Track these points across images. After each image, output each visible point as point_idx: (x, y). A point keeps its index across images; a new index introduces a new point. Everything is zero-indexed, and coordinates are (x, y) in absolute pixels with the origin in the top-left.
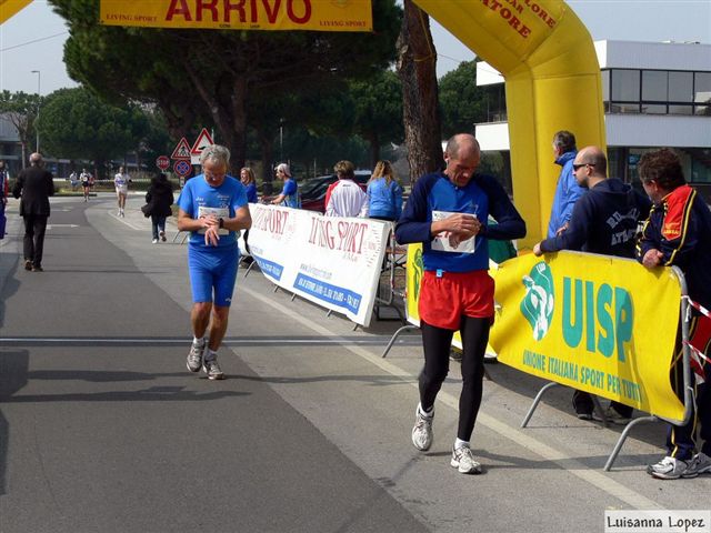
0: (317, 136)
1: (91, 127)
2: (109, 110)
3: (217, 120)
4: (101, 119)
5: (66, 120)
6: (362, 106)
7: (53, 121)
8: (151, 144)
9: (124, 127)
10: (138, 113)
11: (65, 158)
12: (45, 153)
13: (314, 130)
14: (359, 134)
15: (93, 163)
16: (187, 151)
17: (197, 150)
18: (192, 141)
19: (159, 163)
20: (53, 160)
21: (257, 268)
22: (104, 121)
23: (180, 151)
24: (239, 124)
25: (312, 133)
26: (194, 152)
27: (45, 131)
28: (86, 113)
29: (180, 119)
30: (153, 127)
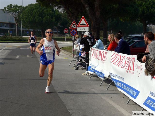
0: (123, 21)
1: (40, 18)
2: (47, 11)
3: (88, 12)
4: (44, 15)
5: (32, 15)
6: (141, 10)
7: (27, 15)
8: (62, 24)
9: (52, 18)
10: (58, 13)
11: (31, 29)
12: (24, 27)
13: (123, 19)
14: (139, 21)
15: (41, 31)
16: (75, 26)
17: (80, 25)
18: (77, 22)
19: (64, 31)
20: (27, 29)
21: (113, 84)
22: (45, 16)
23: (73, 26)
24: (98, 14)
25: (121, 20)
26: (79, 26)
27: (24, 19)
28: (39, 13)
29: (73, 13)
30: (63, 18)
